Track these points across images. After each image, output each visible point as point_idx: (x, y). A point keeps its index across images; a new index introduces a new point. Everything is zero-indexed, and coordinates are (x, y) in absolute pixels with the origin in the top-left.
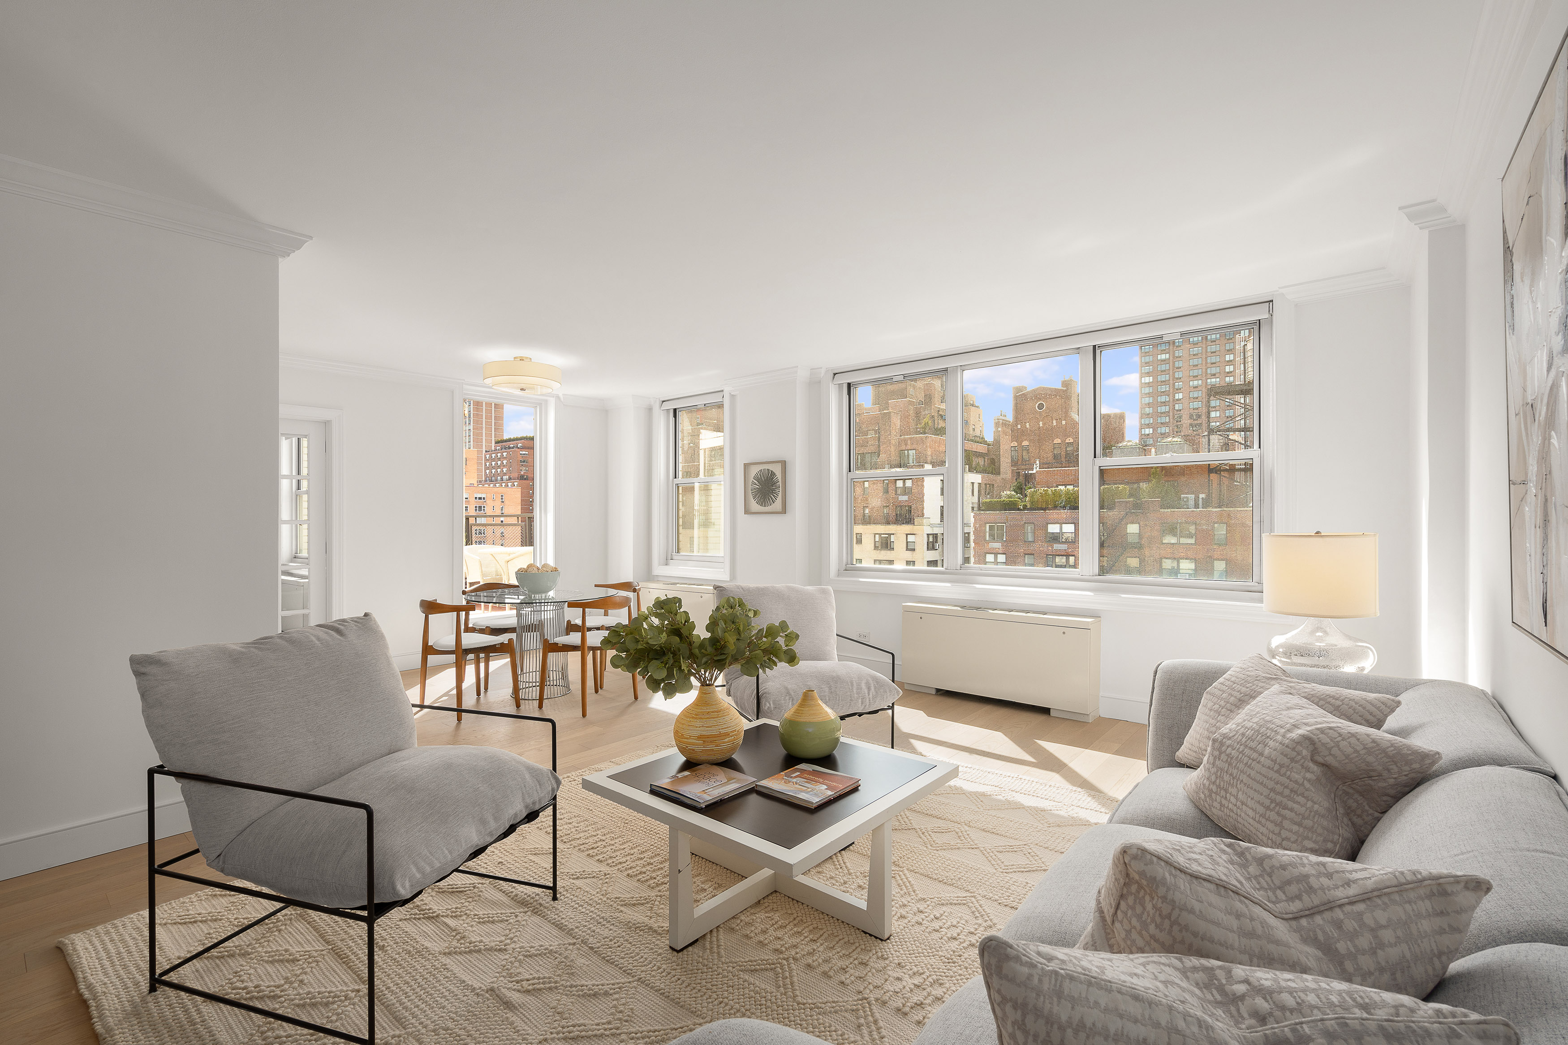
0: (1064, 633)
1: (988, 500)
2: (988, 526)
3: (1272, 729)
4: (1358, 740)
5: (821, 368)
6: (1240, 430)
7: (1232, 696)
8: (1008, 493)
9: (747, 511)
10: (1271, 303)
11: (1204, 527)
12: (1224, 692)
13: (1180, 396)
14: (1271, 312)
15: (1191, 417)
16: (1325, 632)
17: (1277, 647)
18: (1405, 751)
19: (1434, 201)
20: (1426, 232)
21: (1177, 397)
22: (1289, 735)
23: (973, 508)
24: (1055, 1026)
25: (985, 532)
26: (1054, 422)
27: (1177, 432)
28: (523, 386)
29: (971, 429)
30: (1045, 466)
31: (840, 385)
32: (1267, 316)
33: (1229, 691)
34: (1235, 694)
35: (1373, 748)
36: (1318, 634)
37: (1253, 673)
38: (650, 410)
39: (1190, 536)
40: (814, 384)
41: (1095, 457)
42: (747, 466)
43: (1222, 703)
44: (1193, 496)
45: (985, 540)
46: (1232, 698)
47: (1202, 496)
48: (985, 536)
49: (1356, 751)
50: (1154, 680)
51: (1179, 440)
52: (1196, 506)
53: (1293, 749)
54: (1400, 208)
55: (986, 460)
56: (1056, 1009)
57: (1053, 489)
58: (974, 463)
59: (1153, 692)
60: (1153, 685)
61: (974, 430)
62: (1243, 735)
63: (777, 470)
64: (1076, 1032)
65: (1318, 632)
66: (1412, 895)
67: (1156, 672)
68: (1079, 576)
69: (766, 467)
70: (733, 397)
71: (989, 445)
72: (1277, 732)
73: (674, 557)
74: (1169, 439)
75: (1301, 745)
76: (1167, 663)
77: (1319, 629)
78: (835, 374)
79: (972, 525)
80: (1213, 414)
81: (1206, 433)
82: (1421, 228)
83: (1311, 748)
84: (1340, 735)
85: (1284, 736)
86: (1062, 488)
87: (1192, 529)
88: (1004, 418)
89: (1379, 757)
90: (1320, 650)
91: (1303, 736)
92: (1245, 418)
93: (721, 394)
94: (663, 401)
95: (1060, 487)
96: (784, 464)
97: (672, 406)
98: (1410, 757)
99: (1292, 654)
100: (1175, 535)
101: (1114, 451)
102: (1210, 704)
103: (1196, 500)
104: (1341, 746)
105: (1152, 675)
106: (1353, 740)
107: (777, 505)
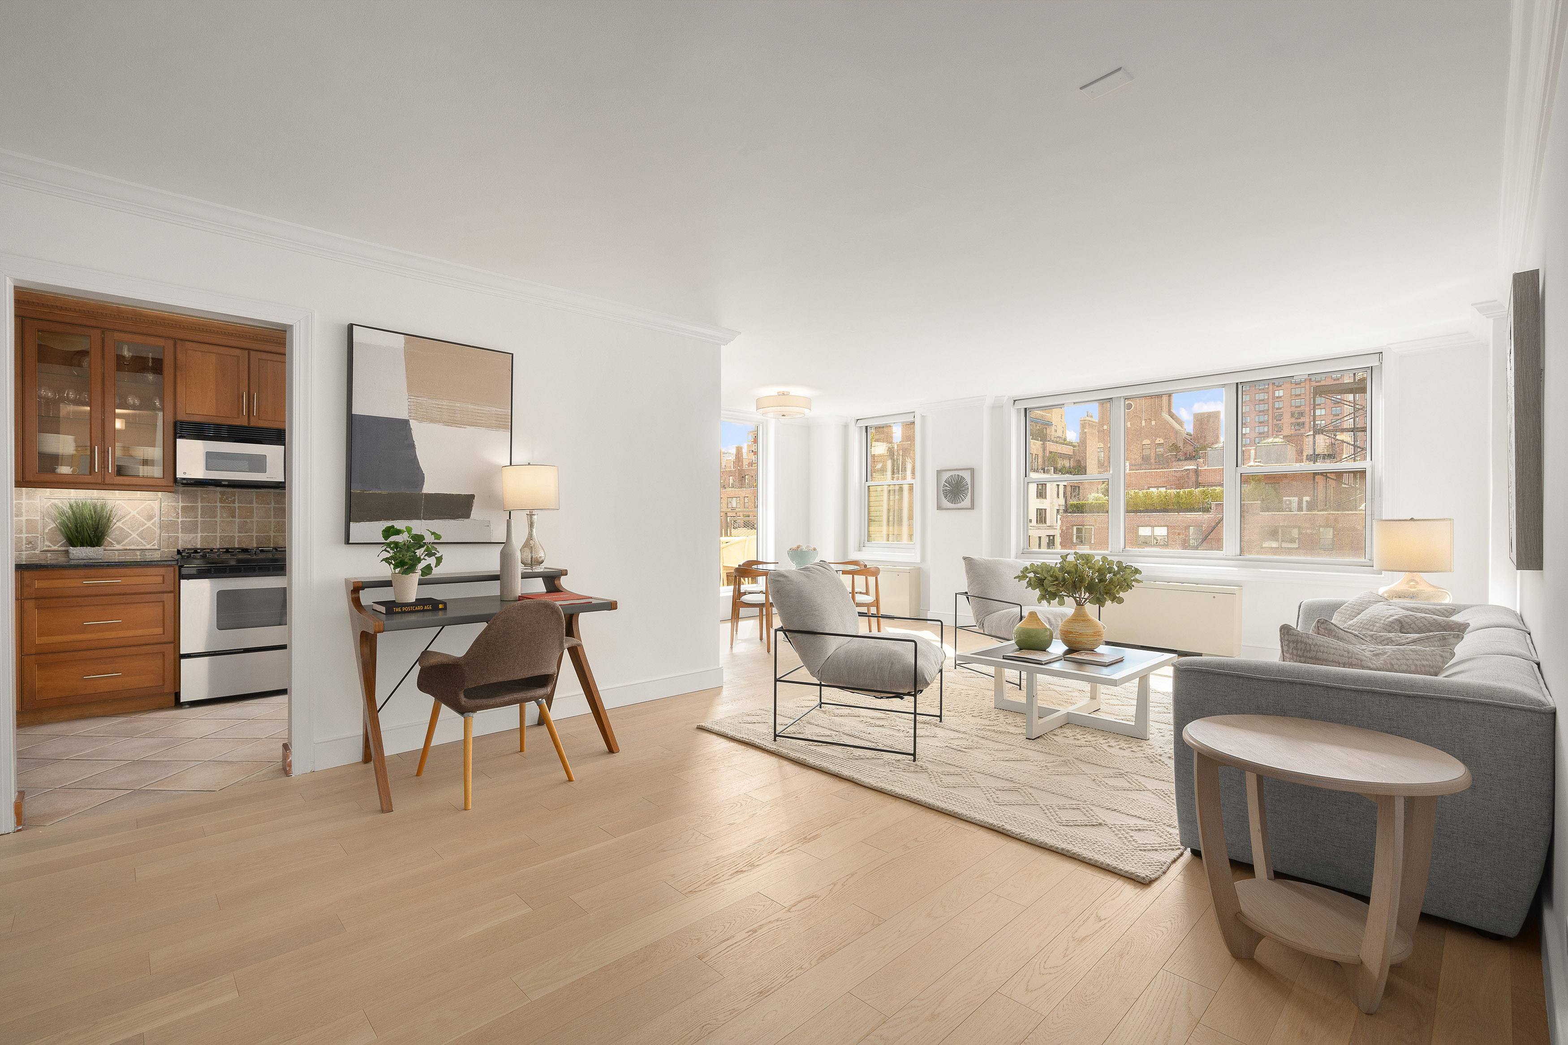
0: (1214, 597)
1: (1075, 502)
2: (1075, 528)
3: (1378, 619)
4: (1426, 619)
5: (1005, 396)
6: (1348, 430)
7: (1353, 612)
8: (1096, 495)
9: (939, 508)
10: (1381, 355)
11: (1309, 531)
12: (1348, 610)
13: (1281, 393)
14: (1381, 360)
15: (1293, 415)
16: (1417, 583)
17: (1383, 593)
18: (1451, 623)
19: (1496, 301)
20: (1491, 320)
21: (1277, 395)
22: (1388, 620)
23: (1058, 511)
24: (1308, 645)
25: (1072, 535)
26: (1143, 422)
27: (1278, 430)
28: (784, 413)
29: (1053, 430)
30: (1134, 468)
31: (1018, 410)
32: (1377, 364)
33: (1351, 610)
34: (1355, 610)
35: (1433, 623)
36: (1411, 583)
37: (1366, 600)
38: (846, 427)
39: (1292, 541)
40: (997, 408)
41: (1237, 466)
42: (939, 472)
43: (1347, 616)
44: (1296, 499)
45: (1072, 542)
46: (1354, 613)
47: (1306, 499)
48: (1072, 539)
49: (1425, 625)
50: (1299, 611)
51: (1281, 440)
52: (1300, 509)
53: (1390, 626)
54: (1472, 305)
55: (1072, 462)
56: (1307, 641)
57: (1145, 491)
58: (1059, 465)
59: (1298, 618)
60: (1299, 614)
61: (1056, 431)
62: (1361, 623)
63: (967, 476)
64: (1314, 646)
65: (1412, 582)
66: (1432, 640)
67: (1300, 606)
68: (1224, 557)
69: (957, 473)
70: (923, 417)
71: (1074, 446)
72: (1381, 620)
73: (866, 545)
74: (1270, 440)
75: (1394, 624)
76: (1307, 600)
77: (1413, 580)
78: (1015, 401)
79: (1058, 527)
80: (1318, 412)
81: (1311, 433)
82: (1487, 317)
83: (1400, 625)
84: (1416, 618)
85: (1385, 621)
86: (1154, 490)
87: (1295, 533)
88: (1090, 419)
89: (1437, 627)
90: (1413, 593)
91: (1395, 619)
92: (1354, 418)
93: (912, 415)
94: (858, 420)
95: (1152, 490)
96: (972, 470)
97: (863, 424)
98: (1453, 626)
99: (1394, 597)
100: (1277, 540)
101: (1209, 452)
102: (1339, 618)
103: (1300, 502)
104: (1416, 623)
105: (1298, 609)
106: (1423, 620)
107: (967, 502)
